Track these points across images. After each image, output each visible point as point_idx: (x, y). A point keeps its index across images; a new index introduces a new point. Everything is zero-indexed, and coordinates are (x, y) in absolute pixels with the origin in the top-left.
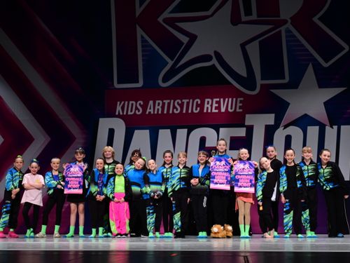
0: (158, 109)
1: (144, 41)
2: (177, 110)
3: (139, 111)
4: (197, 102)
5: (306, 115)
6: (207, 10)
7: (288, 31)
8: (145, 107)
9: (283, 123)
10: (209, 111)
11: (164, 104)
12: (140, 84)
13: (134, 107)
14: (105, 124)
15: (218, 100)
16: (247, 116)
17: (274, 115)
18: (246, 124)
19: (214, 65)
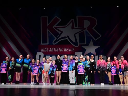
0: (52, 50)
1: (49, 33)
2: (57, 51)
4: (63, 49)
5: (90, 53)
6: (66, 25)
7: (86, 31)
8: (49, 50)
9: (85, 55)
10: (66, 51)
11: (54, 49)
12: (48, 44)
13: (46, 50)
14: (38, 54)
15: (68, 48)
16: (75, 52)
17: (82, 53)
18: (75, 55)
19: (67, 39)
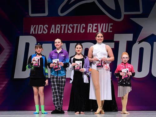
0: (58, 30)
2: (70, 31)
3: (45, 31)
4: (83, 26)
5: (153, 35)
8: (49, 29)
9: (138, 40)
10: (91, 32)
11: (61, 27)
12: (46, 14)
13: (42, 29)
14: (23, 40)
15: (97, 24)
16: (115, 35)
17: (132, 34)
18: (115, 40)
19: (94, 2)
